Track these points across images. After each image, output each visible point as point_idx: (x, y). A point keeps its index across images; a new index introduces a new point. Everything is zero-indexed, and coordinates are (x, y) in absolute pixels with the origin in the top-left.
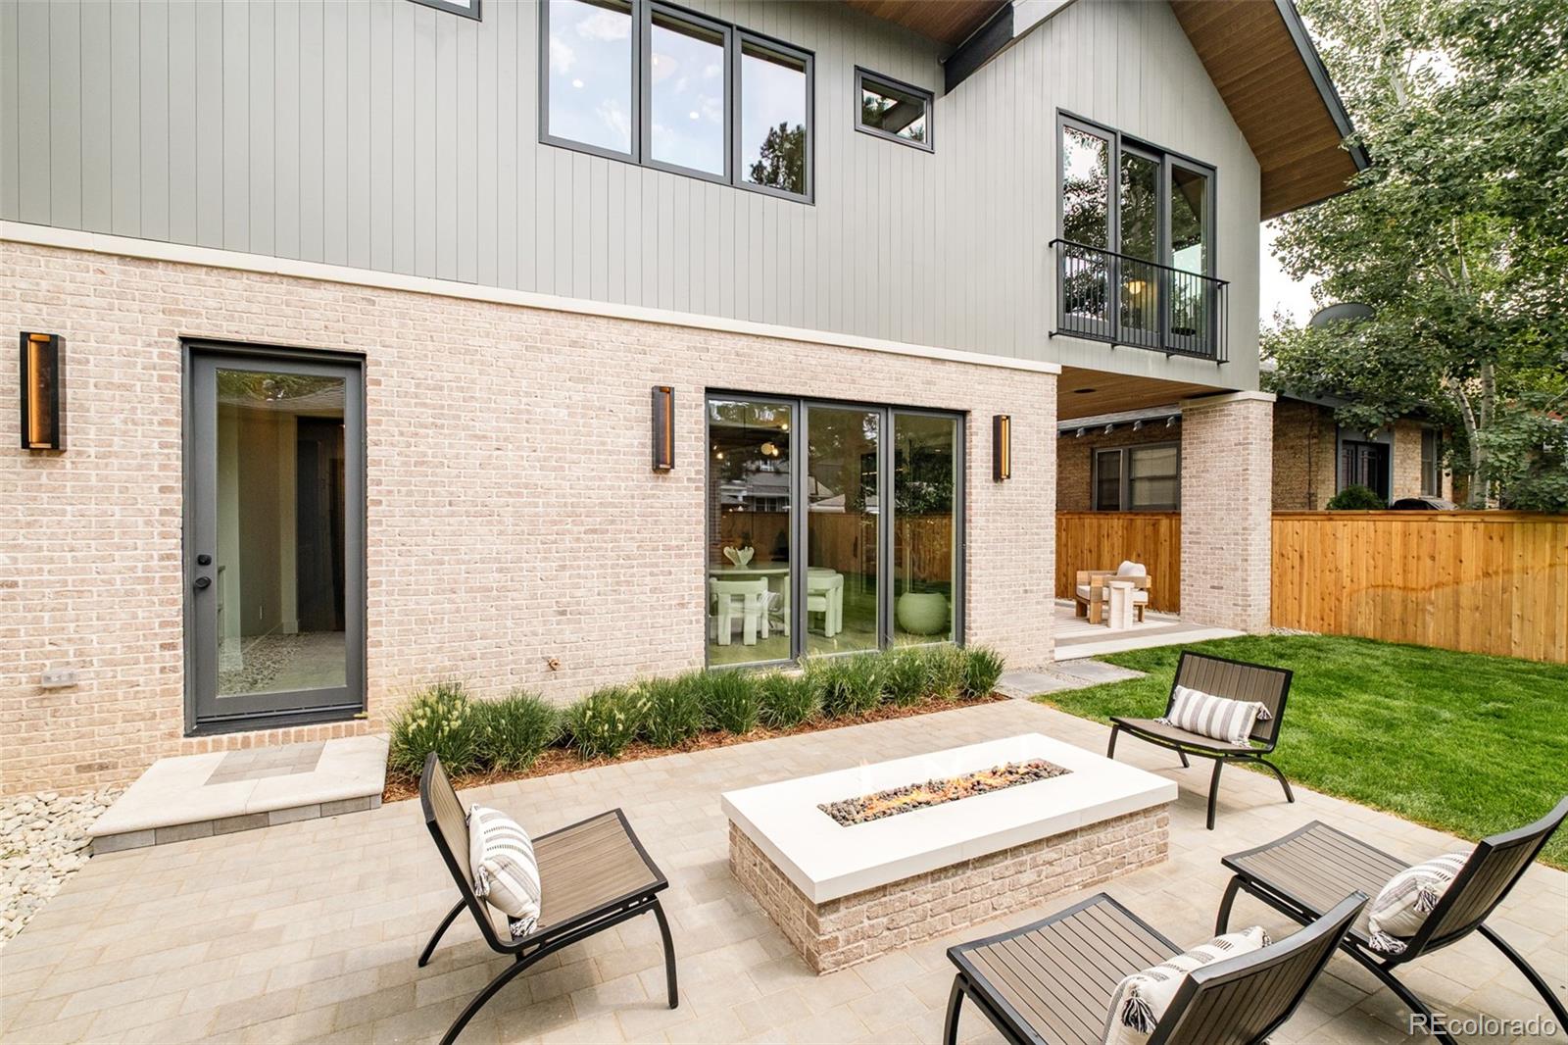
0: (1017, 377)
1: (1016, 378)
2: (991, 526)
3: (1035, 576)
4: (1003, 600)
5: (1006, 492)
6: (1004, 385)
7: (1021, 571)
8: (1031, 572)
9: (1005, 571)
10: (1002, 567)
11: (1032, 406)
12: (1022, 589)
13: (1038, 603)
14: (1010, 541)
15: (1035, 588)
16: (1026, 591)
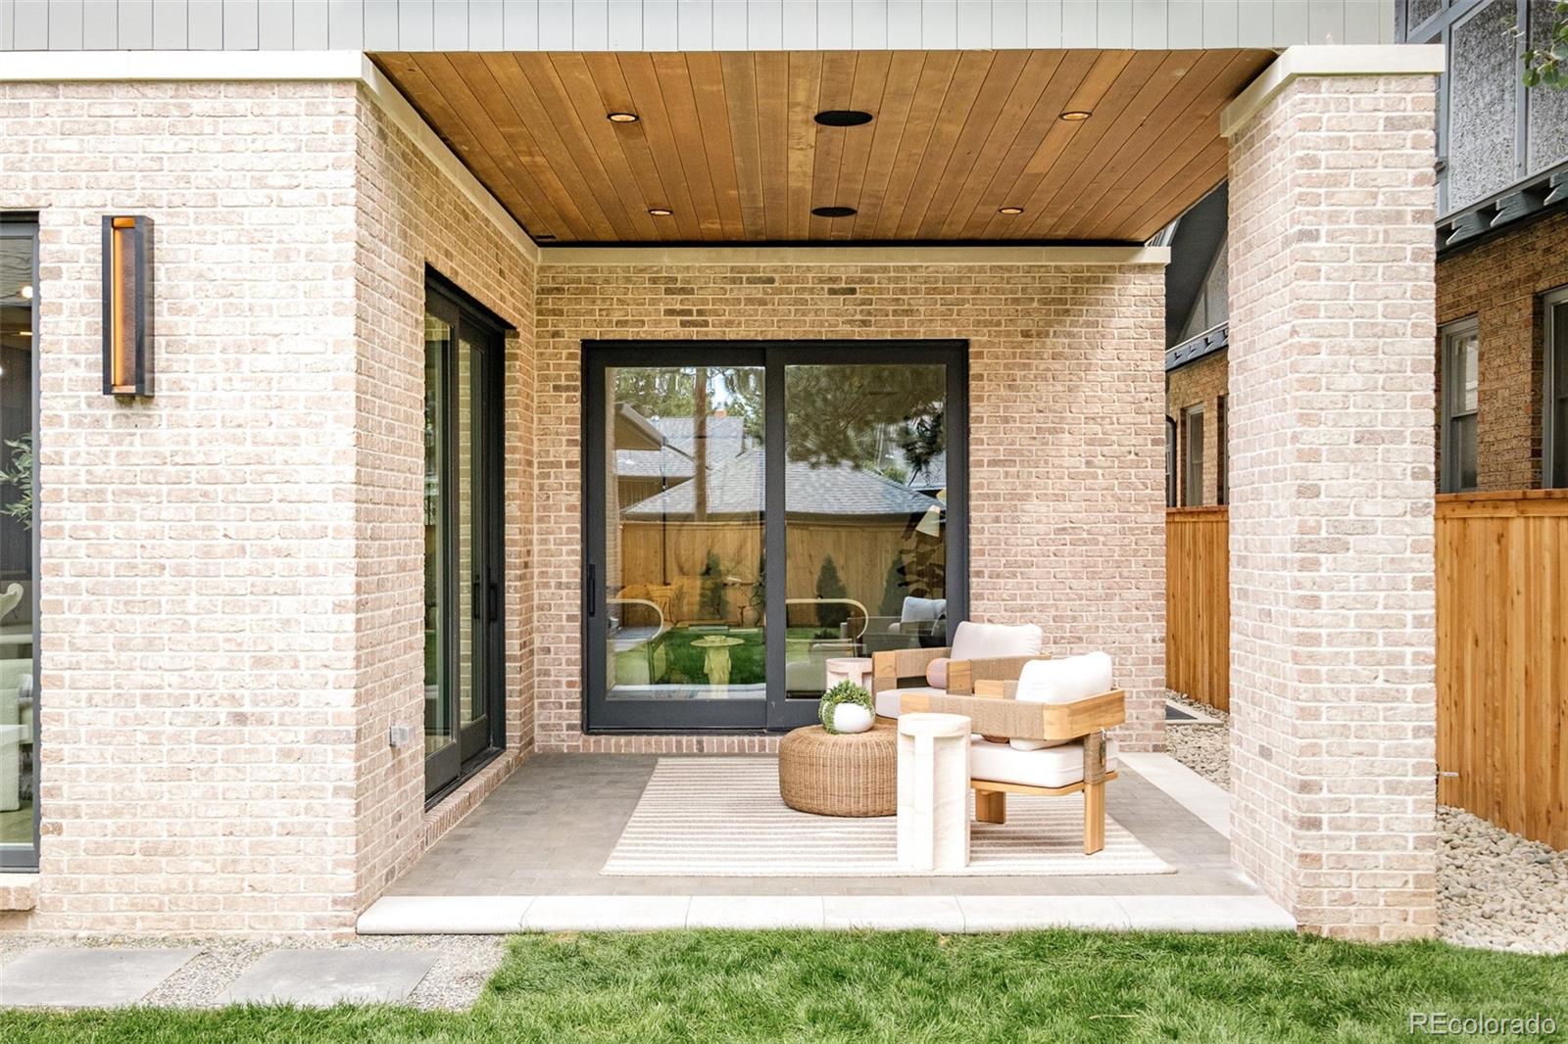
0: (201, 103)
1: (197, 106)
2: (110, 528)
3: (273, 676)
4: (154, 739)
5: (163, 433)
6: (157, 130)
7: (220, 660)
8: (258, 662)
9: (163, 658)
10: (150, 645)
11: (260, 183)
12: (222, 712)
13: (286, 754)
14: (181, 572)
15: (275, 712)
16: (240, 719)
